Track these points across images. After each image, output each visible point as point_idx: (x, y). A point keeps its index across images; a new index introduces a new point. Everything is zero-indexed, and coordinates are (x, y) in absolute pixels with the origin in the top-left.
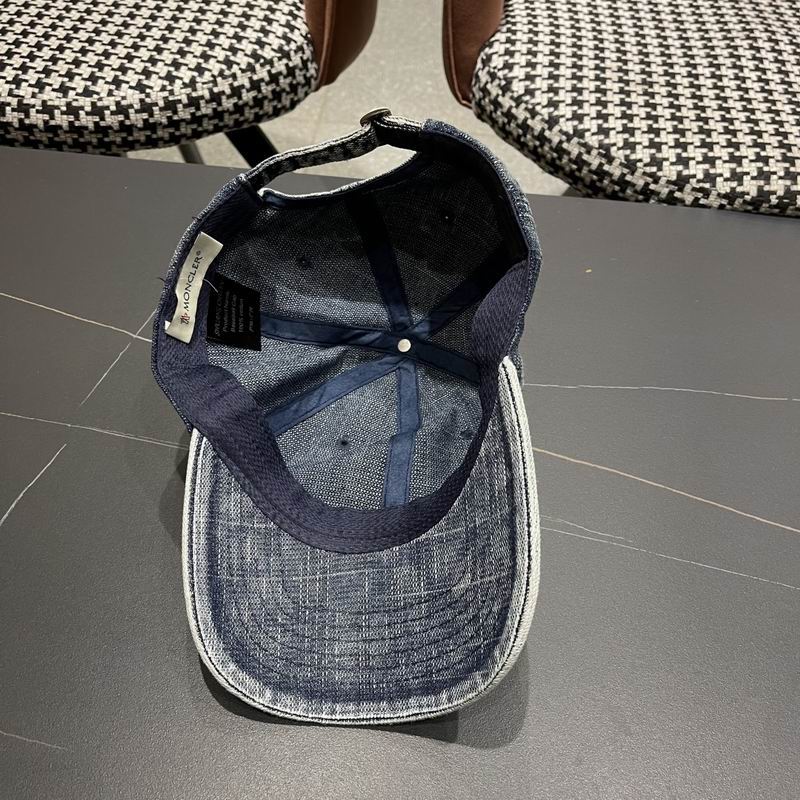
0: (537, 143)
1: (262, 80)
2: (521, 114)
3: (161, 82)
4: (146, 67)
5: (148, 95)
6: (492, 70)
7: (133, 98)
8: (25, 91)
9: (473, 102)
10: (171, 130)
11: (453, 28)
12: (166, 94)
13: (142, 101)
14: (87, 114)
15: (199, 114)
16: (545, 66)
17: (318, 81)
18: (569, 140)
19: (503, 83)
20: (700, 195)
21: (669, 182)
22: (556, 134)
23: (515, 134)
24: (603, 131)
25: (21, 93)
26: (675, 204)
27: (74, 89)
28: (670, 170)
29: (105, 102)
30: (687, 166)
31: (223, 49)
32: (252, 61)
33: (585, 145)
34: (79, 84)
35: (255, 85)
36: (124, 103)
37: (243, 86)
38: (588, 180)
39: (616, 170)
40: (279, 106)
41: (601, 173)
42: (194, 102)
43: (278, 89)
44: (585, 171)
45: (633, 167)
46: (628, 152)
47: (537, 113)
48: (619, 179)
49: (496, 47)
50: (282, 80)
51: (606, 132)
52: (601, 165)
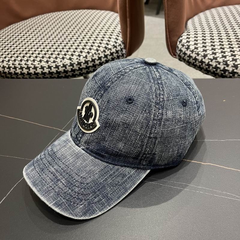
0: (200, 64)
1: (108, 55)
2: (194, 55)
3: (76, 57)
4: (72, 53)
5: (72, 61)
6: (183, 44)
7: (68, 62)
8: (36, 63)
9: (177, 56)
10: (80, 71)
11: (169, 32)
12: (78, 60)
13: (70, 63)
15: (88, 66)
16: (201, 40)
17: (126, 55)
18: (212, 60)
19: (187, 47)
22: (207, 60)
23: (192, 62)
25: (35, 63)
27: (50, 61)
29: (59, 64)
31: (96, 47)
32: (105, 49)
33: (218, 62)
34: (52, 60)
35: (106, 56)
36: (65, 64)
37: (102, 57)
38: (220, 74)
39: (230, 69)
41: (225, 70)
42: (86, 62)
43: (113, 57)
44: (219, 70)
45: (237, 67)
46: (234, 62)
47: (199, 54)
48: (232, 71)
49: (184, 37)
50: (114, 54)
51: (225, 57)
52: (224, 68)
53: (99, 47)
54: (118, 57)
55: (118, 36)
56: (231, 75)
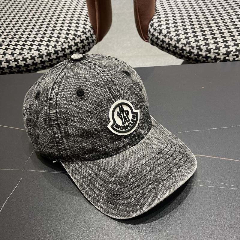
0: (174, 49)
1: (78, 42)
2: (167, 40)
3: (45, 47)
4: (39, 43)
5: (41, 52)
6: (154, 28)
7: (36, 53)
9: (149, 40)
10: (50, 63)
11: (139, 16)
12: (47, 51)
13: (39, 54)
14: (21, 61)
15: (58, 56)
16: (172, 24)
17: (97, 41)
18: (185, 46)
19: (159, 31)
20: (235, 57)
21: (223, 54)
22: (180, 45)
23: (166, 47)
26: (227, 61)
27: (16, 53)
28: (223, 50)
29: (27, 56)
30: (229, 48)
31: (64, 34)
32: (74, 36)
33: (191, 47)
35: (76, 44)
36: (33, 56)
37: (72, 45)
38: (194, 58)
39: (203, 53)
40: (85, 50)
41: (198, 55)
42: (56, 52)
43: (84, 45)
44: (192, 55)
45: (210, 51)
46: (207, 46)
47: (173, 39)
48: (205, 56)
49: (155, 20)
50: (85, 41)
51: (198, 41)
52: (198, 52)
53: (68, 34)
54: (89, 44)
55: (86, 21)
56: (205, 59)
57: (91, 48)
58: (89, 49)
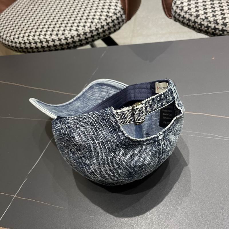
0: (193, 24)
1: (110, 22)
2: (187, 16)
3: (82, 28)
4: (78, 25)
5: (79, 32)
6: (177, 5)
7: (74, 33)
9: (172, 17)
10: (86, 41)
12: (83, 31)
13: (77, 34)
14: (64, 40)
15: (93, 35)
17: (126, 20)
18: (203, 20)
19: (181, 8)
22: (199, 20)
23: (186, 23)
24: (214, 16)
25: (46, 37)
27: (59, 34)
29: (68, 36)
31: (98, 16)
32: (106, 17)
33: (209, 21)
34: (61, 32)
36: (73, 35)
37: (104, 25)
38: (211, 32)
39: (220, 27)
40: (115, 29)
41: (215, 29)
42: (91, 32)
43: (114, 24)
44: (210, 29)
45: (226, 25)
46: (223, 20)
47: (192, 15)
48: (221, 29)
50: (115, 21)
52: (215, 26)
53: (101, 15)
54: (119, 23)
55: (117, 3)
56: (221, 32)
57: (121, 27)
58: (119, 28)
